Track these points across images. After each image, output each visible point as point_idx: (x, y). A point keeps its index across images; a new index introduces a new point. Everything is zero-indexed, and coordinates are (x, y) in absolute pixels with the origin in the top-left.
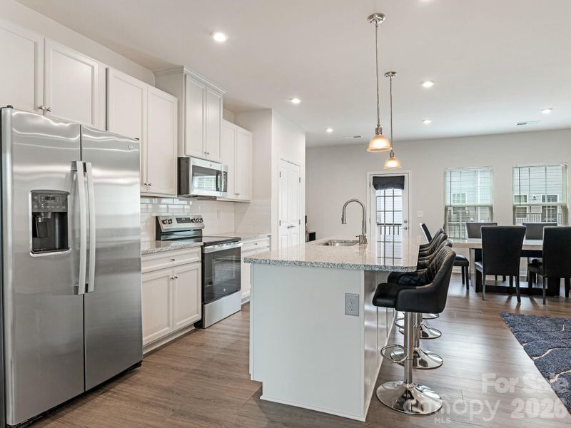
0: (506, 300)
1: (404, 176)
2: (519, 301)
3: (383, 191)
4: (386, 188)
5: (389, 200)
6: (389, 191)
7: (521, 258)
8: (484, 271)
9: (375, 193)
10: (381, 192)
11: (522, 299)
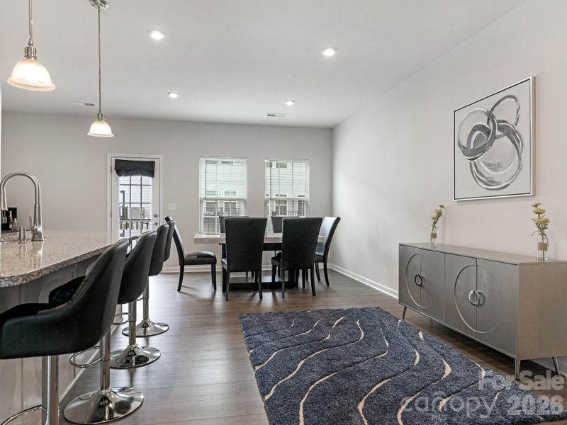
0: (249, 298)
1: (154, 162)
2: (261, 297)
3: (128, 178)
4: (132, 175)
5: (136, 190)
6: (136, 179)
7: (264, 252)
8: (228, 268)
9: (117, 181)
10: (124, 179)
11: (264, 294)
